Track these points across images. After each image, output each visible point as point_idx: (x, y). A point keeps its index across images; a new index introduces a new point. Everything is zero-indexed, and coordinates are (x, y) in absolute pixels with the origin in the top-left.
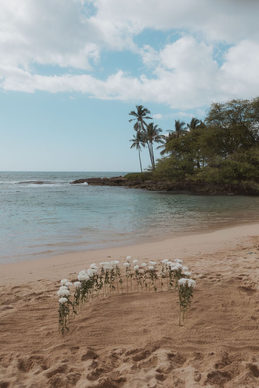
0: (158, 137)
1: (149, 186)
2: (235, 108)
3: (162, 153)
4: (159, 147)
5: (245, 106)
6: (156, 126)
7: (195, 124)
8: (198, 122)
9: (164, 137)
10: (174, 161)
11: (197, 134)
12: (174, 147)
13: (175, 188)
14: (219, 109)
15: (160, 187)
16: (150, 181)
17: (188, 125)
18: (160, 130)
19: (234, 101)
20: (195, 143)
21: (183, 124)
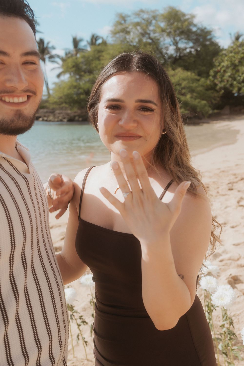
0: (51, 57)
1: (45, 116)
2: (144, 19)
3: (59, 76)
4: (53, 69)
5: (154, 17)
6: (48, 43)
7: (96, 40)
8: (99, 39)
9: (58, 56)
10: (75, 84)
11: (100, 51)
12: (73, 67)
13: (77, 118)
14: (125, 21)
15: (58, 117)
16: (45, 110)
17: (87, 41)
18: (54, 48)
19: (142, 11)
20: (97, 62)
21: (81, 40)
